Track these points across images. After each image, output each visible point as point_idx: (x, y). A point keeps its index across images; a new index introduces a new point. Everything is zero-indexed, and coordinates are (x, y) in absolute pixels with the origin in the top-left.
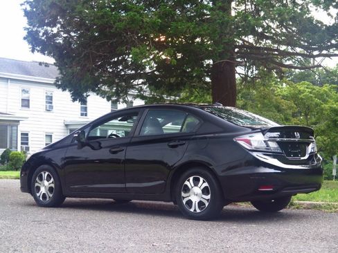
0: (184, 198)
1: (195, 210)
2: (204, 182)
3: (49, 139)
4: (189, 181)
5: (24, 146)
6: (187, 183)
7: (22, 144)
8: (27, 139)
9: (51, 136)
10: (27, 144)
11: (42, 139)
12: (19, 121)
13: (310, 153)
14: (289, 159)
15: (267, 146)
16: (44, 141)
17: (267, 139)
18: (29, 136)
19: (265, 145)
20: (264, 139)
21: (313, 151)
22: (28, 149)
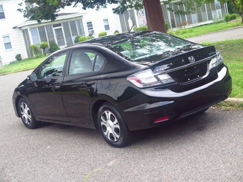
3: (106, 22)
5: (90, 30)
7: (89, 29)
8: (92, 25)
9: (107, 20)
10: (92, 28)
11: (101, 24)
12: (82, 16)
13: (211, 69)
14: (185, 84)
15: (158, 81)
16: (103, 24)
17: (156, 74)
18: (93, 23)
19: (156, 80)
20: (154, 75)
21: (214, 65)
22: (93, 32)
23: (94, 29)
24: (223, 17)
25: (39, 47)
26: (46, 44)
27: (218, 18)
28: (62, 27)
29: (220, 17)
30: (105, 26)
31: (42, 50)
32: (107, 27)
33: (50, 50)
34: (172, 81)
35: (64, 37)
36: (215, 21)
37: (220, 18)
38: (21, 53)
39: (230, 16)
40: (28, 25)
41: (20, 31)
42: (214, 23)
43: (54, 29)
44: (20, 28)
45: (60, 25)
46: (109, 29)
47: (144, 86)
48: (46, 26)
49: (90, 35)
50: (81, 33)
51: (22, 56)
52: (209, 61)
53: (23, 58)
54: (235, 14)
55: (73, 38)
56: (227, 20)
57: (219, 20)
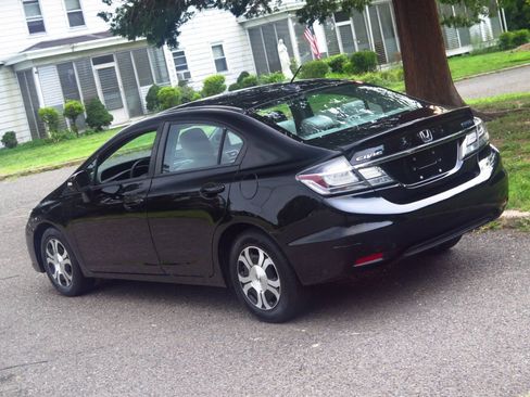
0: (244, 284)
1: (263, 306)
2: (265, 257)
3: (218, 51)
4: (243, 254)
5: (182, 72)
6: (241, 258)
7: (178, 69)
8: (184, 60)
9: (221, 46)
10: (186, 67)
11: (207, 55)
13: (466, 156)
14: (414, 186)
15: (360, 180)
16: (212, 57)
17: (356, 167)
18: (186, 55)
19: (356, 179)
20: (350, 168)
21: (472, 148)
22: (188, 75)
23: (191, 69)
24: (495, 37)
25: (60, 113)
26: (79, 105)
27: (484, 40)
28: (114, 64)
29: (488, 37)
30: (216, 61)
31: (68, 120)
32: (221, 64)
33: (87, 121)
34: (388, 181)
35: (121, 89)
36: (478, 47)
37: (489, 40)
38: (15, 130)
39: (512, 34)
40: (34, 60)
41: (11, 75)
42: (475, 53)
43: (95, 68)
44: (12, 66)
45: (109, 59)
46: (225, 68)
47: (331, 191)
48: (77, 61)
49: (182, 84)
50: (160, 80)
51: (17, 136)
52: (461, 140)
53: (20, 142)
54: (523, 31)
55: (144, 91)
56: (506, 44)
57: (487, 46)
